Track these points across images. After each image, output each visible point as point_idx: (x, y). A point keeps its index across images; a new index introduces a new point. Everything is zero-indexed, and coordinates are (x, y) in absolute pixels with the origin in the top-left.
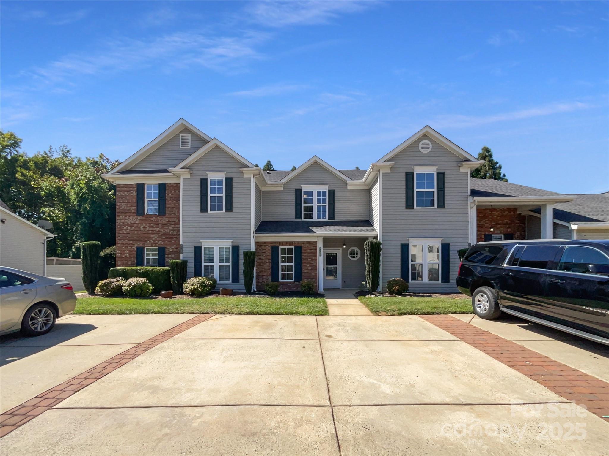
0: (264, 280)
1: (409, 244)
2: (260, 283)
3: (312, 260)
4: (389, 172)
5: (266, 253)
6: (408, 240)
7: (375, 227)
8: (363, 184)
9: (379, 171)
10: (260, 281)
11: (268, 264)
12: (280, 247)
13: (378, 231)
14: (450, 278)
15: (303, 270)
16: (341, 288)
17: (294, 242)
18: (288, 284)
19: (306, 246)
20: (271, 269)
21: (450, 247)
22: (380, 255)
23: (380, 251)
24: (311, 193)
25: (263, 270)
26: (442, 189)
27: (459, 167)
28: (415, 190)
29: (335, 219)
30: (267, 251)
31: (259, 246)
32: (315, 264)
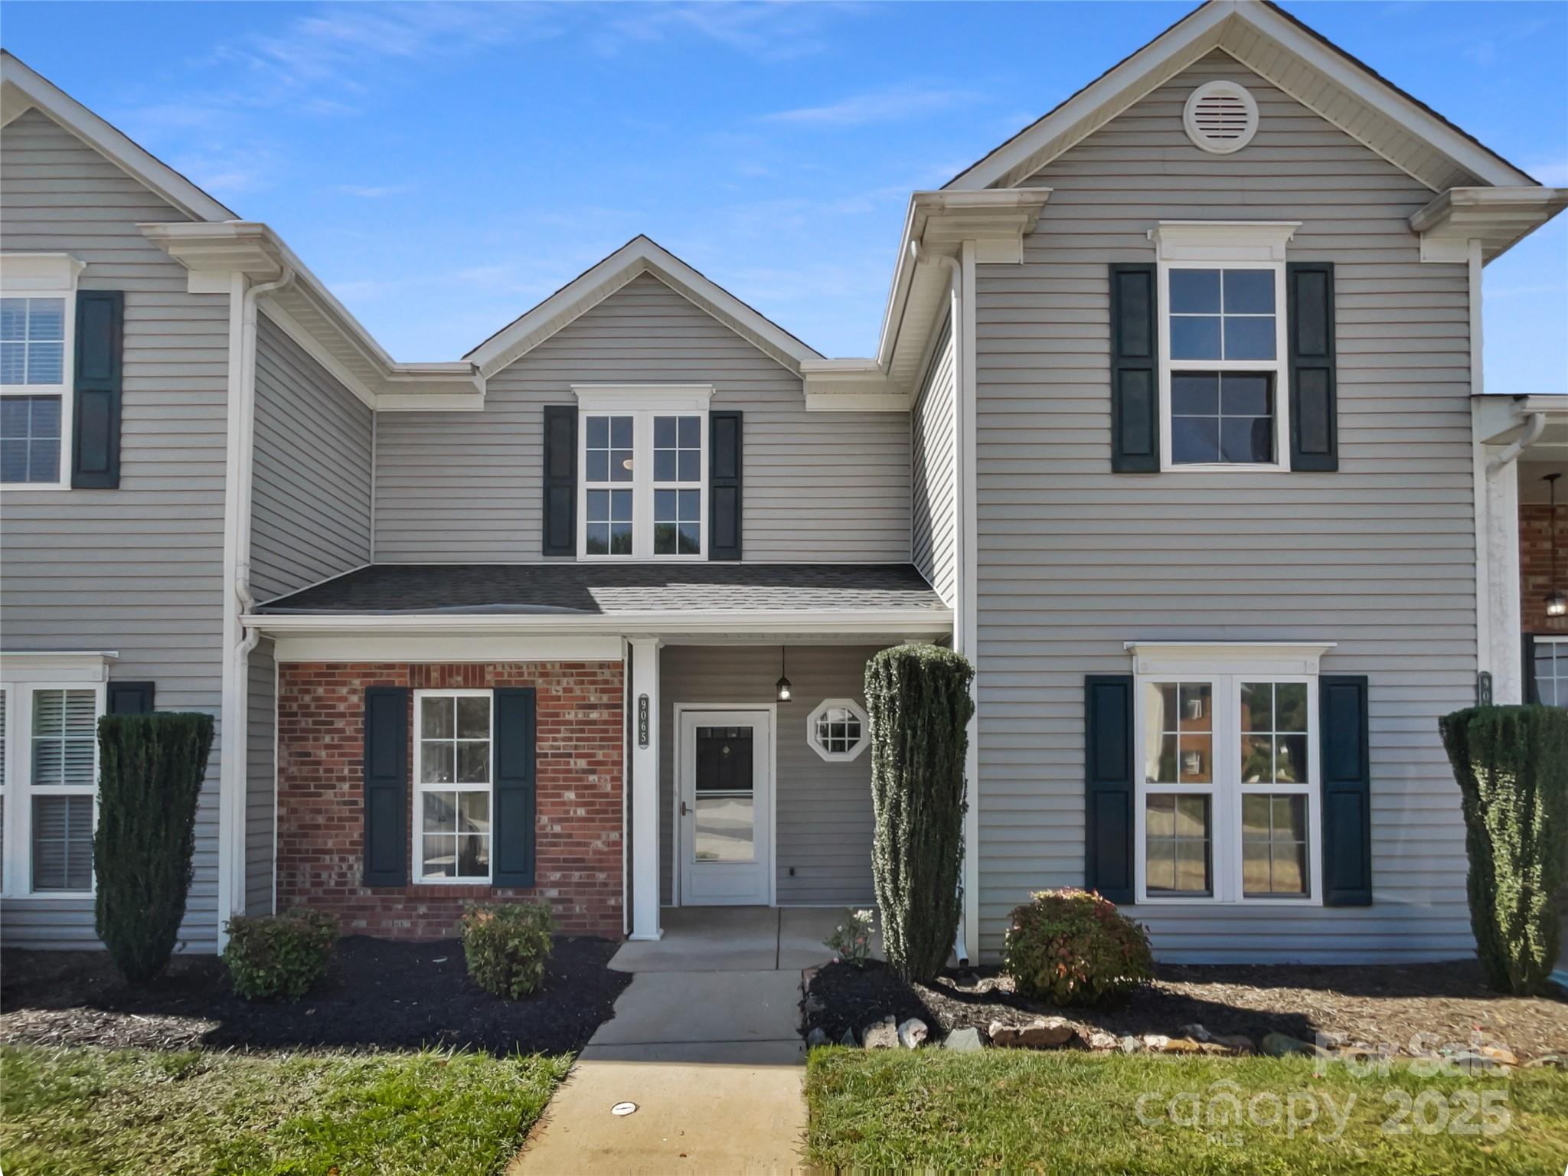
0: (324, 876)
1: (1132, 677)
2: (303, 892)
3: (594, 767)
4: (1017, 255)
5: (340, 724)
6: (1130, 654)
7: (938, 591)
8: (883, 378)
9: (958, 255)
10: (304, 880)
11: (346, 786)
12: (419, 695)
13: (954, 604)
14: (1376, 880)
15: (544, 819)
16: (773, 904)
17: (494, 665)
18: (456, 899)
19: (556, 690)
20: (362, 817)
21: (1373, 694)
22: (963, 746)
23: (967, 717)
24: (623, 428)
25: (321, 820)
26: (1321, 363)
27: (1417, 234)
28: (1167, 364)
29: (745, 555)
30: (342, 715)
31: (296, 689)
32: (608, 788)
